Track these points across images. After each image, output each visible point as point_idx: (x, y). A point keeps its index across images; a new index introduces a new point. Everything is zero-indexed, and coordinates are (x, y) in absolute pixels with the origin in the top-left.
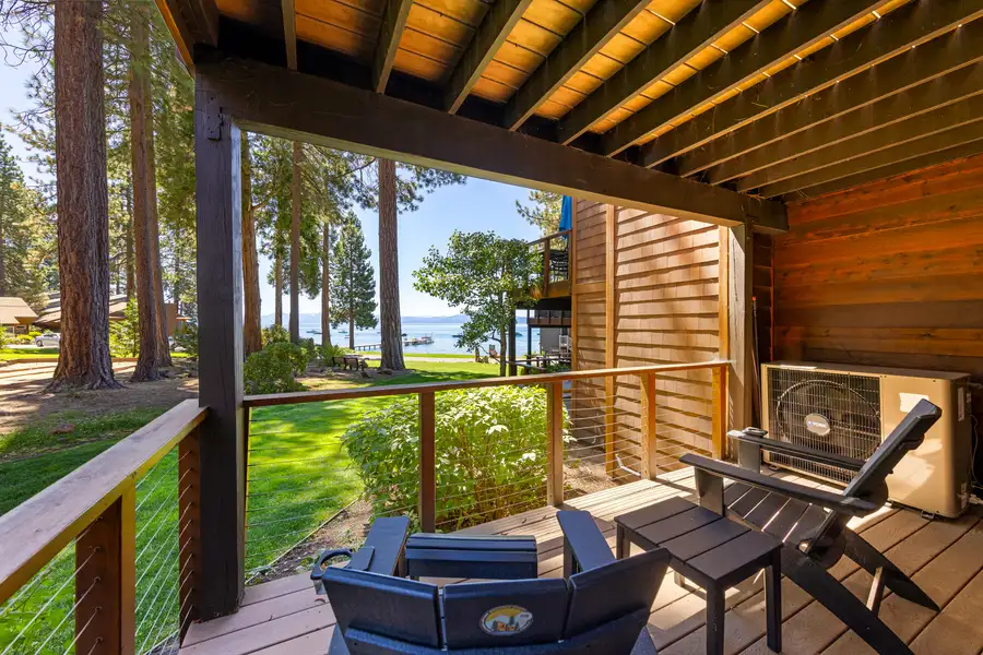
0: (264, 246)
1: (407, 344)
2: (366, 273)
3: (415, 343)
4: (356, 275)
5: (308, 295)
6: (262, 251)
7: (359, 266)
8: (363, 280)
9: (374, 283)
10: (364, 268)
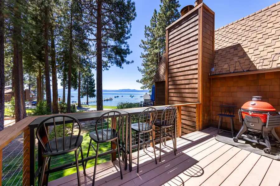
0: (59, 76)
1: (105, 100)
2: (92, 81)
3: (107, 100)
4: (89, 82)
5: (74, 89)
6: (59, 78)
7: (90, 79)
8: (91, 83)
9: (95, 84)
10: (92, 80)
